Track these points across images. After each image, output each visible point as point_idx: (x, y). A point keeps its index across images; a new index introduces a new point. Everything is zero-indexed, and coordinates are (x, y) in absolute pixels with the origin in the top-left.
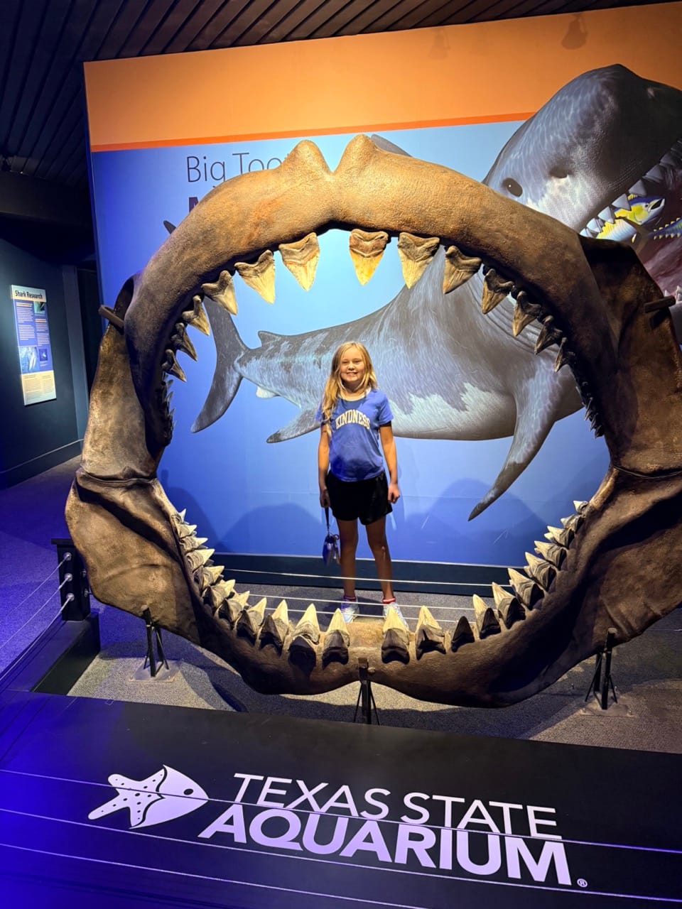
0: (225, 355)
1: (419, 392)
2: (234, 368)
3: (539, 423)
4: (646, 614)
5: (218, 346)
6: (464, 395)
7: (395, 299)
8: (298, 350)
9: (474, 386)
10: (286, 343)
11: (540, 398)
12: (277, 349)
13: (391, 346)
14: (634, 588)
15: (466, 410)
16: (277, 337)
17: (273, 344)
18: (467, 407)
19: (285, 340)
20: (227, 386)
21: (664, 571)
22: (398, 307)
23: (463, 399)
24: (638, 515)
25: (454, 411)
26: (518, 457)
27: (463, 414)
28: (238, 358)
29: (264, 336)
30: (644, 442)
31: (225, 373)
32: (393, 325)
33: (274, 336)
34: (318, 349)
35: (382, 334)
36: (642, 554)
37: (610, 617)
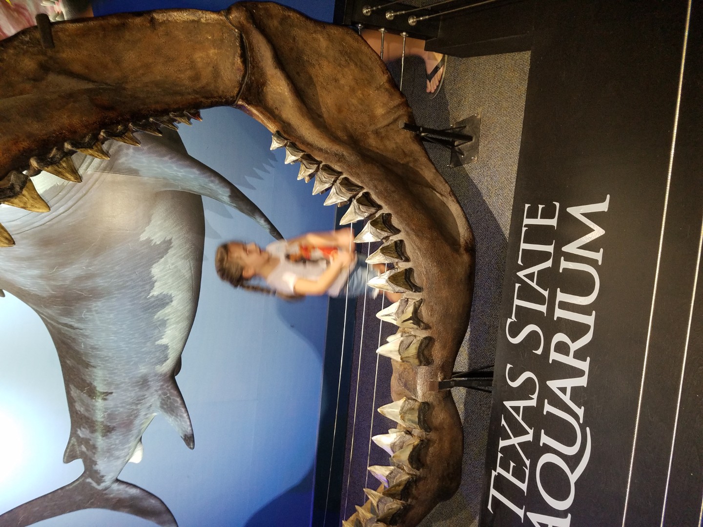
0: (91, 499)
1: (147, 287)
2: (106, 489)
3: (188, 169)
4: (387, 90)
5: (79, 508)
6: (154, 242)
7: (36, 311)
8: (88, 418)
9: (144, 231)
10: (79, 432)
11: (161, 166)
12: (86, 442)
13: (92, 315)
14: (360, 99)
15: (171, 239)
16: (72, 442)
17: (79, 445)
18: (168, 238)
19: (76, 434)
20: (127, 496)
21: (345, 67)
22: (46, 307)
23: (158, 243)
24: (288, 85)
25: (171, 252)
26: (224, 194)
27: (175, 243)
28: (94, 484)
29: (70, 456)
30: (210, 69)
31: (112, 498)
32: (68, 313)
33: (70, 445)
34: (90, 396)
35: (76, 325)
36: (328, 86)
37: (388, 125)
